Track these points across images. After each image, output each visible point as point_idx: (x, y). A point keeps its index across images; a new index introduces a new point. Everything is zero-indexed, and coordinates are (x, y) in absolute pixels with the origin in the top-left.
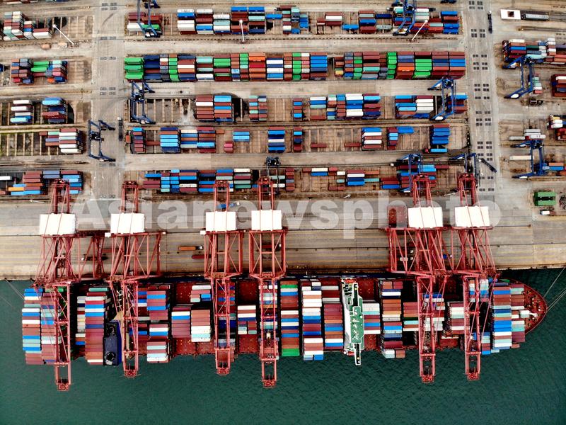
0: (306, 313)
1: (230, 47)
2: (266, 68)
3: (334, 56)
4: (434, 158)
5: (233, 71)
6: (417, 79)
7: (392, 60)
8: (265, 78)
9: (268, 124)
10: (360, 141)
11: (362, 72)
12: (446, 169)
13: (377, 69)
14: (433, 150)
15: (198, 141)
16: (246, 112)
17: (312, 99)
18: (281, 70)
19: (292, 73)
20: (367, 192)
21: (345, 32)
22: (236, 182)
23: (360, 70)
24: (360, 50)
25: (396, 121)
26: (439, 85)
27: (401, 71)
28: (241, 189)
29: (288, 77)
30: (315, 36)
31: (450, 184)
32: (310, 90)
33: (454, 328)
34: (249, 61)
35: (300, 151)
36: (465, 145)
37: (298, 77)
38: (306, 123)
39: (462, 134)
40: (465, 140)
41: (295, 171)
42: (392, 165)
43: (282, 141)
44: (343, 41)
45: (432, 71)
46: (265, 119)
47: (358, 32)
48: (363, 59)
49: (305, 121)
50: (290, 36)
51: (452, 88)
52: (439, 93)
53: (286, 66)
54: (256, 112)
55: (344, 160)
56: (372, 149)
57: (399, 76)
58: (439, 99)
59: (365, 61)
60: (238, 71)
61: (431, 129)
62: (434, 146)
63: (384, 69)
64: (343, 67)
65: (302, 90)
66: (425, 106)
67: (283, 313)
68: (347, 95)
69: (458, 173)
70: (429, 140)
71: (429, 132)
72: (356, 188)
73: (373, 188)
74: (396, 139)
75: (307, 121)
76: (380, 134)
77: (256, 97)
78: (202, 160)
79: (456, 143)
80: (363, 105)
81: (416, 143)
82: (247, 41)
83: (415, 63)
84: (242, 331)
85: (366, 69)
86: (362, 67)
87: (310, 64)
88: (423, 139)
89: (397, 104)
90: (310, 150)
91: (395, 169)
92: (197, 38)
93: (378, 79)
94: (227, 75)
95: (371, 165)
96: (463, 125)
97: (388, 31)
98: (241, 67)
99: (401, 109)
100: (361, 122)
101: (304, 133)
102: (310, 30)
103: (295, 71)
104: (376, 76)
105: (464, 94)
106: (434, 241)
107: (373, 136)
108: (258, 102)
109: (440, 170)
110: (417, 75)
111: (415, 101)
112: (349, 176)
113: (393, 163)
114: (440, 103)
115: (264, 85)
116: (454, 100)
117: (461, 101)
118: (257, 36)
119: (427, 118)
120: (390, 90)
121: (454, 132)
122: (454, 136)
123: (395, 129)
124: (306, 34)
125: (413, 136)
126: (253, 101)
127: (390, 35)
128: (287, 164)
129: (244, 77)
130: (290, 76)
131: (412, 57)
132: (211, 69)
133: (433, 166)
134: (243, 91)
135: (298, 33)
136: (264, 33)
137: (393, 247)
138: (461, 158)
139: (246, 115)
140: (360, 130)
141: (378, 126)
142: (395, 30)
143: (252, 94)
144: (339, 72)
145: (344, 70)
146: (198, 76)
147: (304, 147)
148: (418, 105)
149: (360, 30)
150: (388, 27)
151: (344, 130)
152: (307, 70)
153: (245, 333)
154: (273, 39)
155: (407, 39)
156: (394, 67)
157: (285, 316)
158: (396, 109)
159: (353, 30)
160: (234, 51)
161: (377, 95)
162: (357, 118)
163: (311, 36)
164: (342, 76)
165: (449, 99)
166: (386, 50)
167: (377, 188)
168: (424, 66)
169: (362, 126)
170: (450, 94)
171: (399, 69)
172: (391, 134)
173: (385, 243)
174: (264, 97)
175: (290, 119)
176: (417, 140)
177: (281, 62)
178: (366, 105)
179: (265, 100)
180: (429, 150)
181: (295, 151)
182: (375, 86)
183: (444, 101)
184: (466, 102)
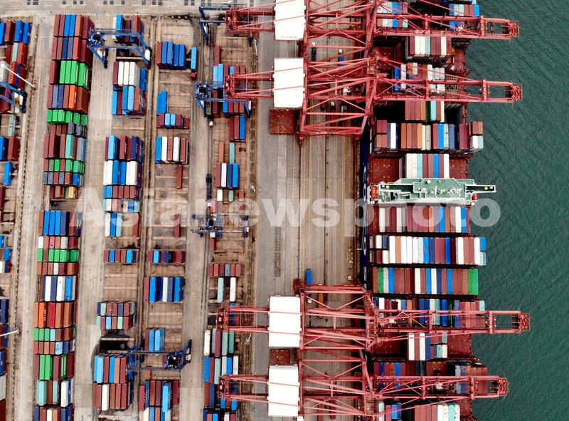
0: (419, 259)
1: (26, 353)
2: (56, 302)
3: (47, 198)
4: (205, 66)
5: (59, 352)
6: (90, 83)
7: (59, 116)
8: (72, 305)
9: (139, 301)
10: (175, 166)
11: (73, 160)
12: (221, 51)
13: (69, 138)
14: (193, 66)
15: (161, 407)
16: (121, 333)
17: (107, 233)
18: (61, 279)
19: (66, 264)
20: (248, 160)
21: (14, 181)
22: (224, 352)
23: (69, 162)
24: (42, 161)
25: (148, 116)
26: (99, 53)
27: (76, 105)
28: (236, 344)
29: (72, 269)
30: (16, 225)
31: (242, 47)
32: (95, 235)
33: (444, 52)
34: (45, 327)
35: (184, 254)
36: (188, 23)
37: (74, 253)
38: (143, 243)
39: (172, 25)
40: (181, 22)
41: (213, 260)
42: (211, 123)
43: (165, 281)
44: (27, 185)
45: (79, 62)
46: (133, 305)
47: (15, 163)
48: (54, 159)
49: (139, 245)
50: (14, 262)
51: (103, 34)
52: (113, 52)
53: (56, 272)
54: (120, 319)
55: (201, 190)
56: (187, 149)
57: (83, 107)
58: (121, 53)
59: (57, 154)
60: (59, 345)
61: (162, 66)
62: (188, 65)
63: (70, 129)
64: (64, 187)
65: (94, 247)
66: (128, 73)
67: (418, 291)
68: (105, 184)
69: (227, 33)
70: (178, 71)
71: (167, 71)
72: (242, 175)
73: (243, 152)
74: (173, 117)
75: (139, 241)
76: (165, 140)
77: (99, 318)
78: (189, 402)
79: (184, 35)
80: (121, 161)
81: (182, 88)
82: (18, 326)
83: (64, 84)
84: (443, 352)
85: (68, 155)
86: (65, 159)
87: (55, 236)
88: (177, 80)
89: (124, 113)
90: (183, 239)
91: (217, 120)
92: (10, 399)
93: (85, 138)
94: (64, 360)
95: (210, 152)
96: (159, 23)
97: (18, 119)
98: (53, 339)
99: (130, 107)
100: (146, 164)
101: (157, 247)
102: (7, 233)
103: (63, 259)
104: (80, 140)
105: (115, 19)
106: (323, 73)
107: (168, 147)
108: (106, 316)
109: (220, 58)
110: (83, 82)
111: (121, 87)
112: (224, 185)
113: (208, 122)
114: (127, 53)
115: (84, 304)
116: (123, 32)
117: (125, 24)
118: (12, 311)
119: (147, 72)
120: (104, 121)
121: (169, 37)
122: (174, 37)
123: (161, 117)
124: (13, 240)
125: (172, 92)
126: (104, 323)
127: (24, 118)
128: (201, 272)
129: (69, 334)
130: (70, 266)
131: (56, 88)
132: (55, 384)
133: (215, 69)
134: (90, 335)
135: (11, 251)
136: (7, 301)
137: (326, 130)
138: (205, 28)
139: (126, 333)
140: (159, 166)
141: (154, 141)
142: (17, 110)
143: (95, 323)
144: (71, 192)
145: (68, 186)
146: (64, 403)
147: (177, 247)
148: (126, 83)
149: (13, 160)
150: (12, 119)
151: (158, 189)
152: (64, 240)
153: (445, 348)
154: (17, 287)
155: (32, 94)
156: (69, 114)
157: (422, 288)
158: (130, 113)
159: (12, 170)
160: (31, 347)
161: (107, 139)
162: (140, 170)
163: (16, 232)
164: (77, 188)
165: (120, 40)
166: (44, 125)
167: (243, 146)
168: (72, 72)
169: (153, 163)
170: (114, 37)
171: (71, 106)
172: (167, 123)
173: (321, 140)
174: (99, 305)
175: (135, 267)
176: (178, 88)
177: (48, 279)
178: (122, 157)
179: (103, 306)
180: (193, 71)
181: (183, 260)
182: (95, 142)
183: (124, 47)
184: (127, 17)
